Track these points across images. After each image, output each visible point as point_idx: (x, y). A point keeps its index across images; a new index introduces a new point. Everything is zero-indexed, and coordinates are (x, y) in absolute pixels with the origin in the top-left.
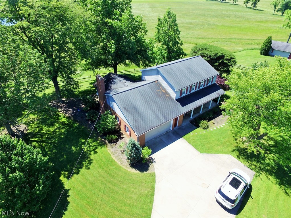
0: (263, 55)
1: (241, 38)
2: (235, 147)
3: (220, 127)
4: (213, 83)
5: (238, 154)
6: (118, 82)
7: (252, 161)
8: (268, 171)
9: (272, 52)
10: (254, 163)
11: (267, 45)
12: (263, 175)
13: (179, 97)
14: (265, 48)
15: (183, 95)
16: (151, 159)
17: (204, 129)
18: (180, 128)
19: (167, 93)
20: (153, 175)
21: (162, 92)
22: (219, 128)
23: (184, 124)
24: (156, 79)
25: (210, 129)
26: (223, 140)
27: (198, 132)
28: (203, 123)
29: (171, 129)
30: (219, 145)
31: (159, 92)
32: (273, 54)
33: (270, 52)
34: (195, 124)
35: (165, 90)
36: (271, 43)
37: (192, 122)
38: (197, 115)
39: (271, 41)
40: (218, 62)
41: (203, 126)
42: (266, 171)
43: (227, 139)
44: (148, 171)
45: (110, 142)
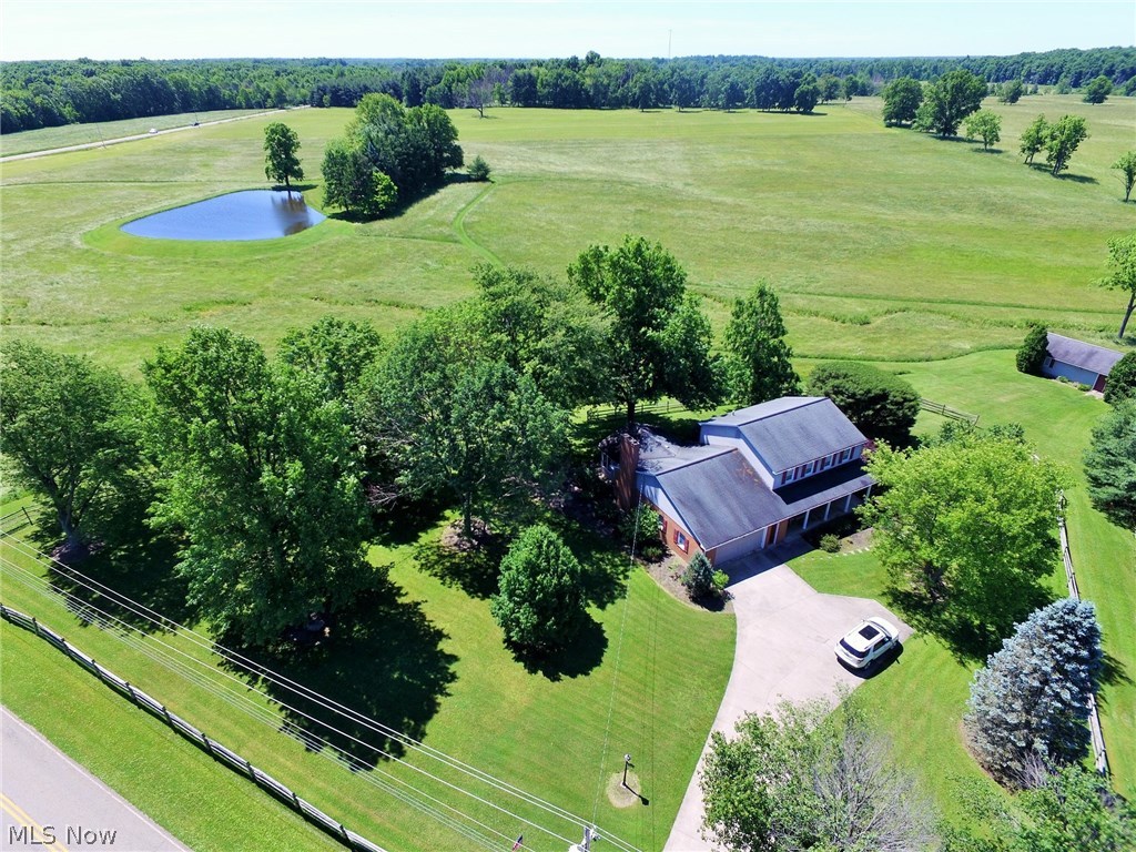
0: (1026, 372)
1: (984, 300)
2: (888, 588)
3: (863, 550)
4: (854, 459)
5: (891, 601)
6: (654, 446)
7: (915, 614)
8: (941, 630)
9: (1051, 366)
10: (918, 617)
11: (1033, 349)
12: (930, 637)
13: (780, 486)
14: (1030, 356)
15: (787, 482)
16: (726, 593)
17: (829, 551)
18: (781, 546)
19: (755, 475)
20: (733, 617)
21: (747, 474)
22: (860, 551)
23: (790, 539)
24: (735, 447)
25: (843, 553)
26: (865, 575)
27: (816, 555)
28: (829, 540)
29: (763, 545)
30: (856, 583)
31: (742, 472)
32: (1052, 371)
33: (1046, 366)
34: (811, 541)
35: (753, 469)
36: (1047, 343)
37: (805, 536)
38: (816, 524)
39: (1044, 338)
40: (873, 410)
41: (829, 545)
42: (937, 632)
43: (874, 574)
44: (724, 612)
45: (649, 560)
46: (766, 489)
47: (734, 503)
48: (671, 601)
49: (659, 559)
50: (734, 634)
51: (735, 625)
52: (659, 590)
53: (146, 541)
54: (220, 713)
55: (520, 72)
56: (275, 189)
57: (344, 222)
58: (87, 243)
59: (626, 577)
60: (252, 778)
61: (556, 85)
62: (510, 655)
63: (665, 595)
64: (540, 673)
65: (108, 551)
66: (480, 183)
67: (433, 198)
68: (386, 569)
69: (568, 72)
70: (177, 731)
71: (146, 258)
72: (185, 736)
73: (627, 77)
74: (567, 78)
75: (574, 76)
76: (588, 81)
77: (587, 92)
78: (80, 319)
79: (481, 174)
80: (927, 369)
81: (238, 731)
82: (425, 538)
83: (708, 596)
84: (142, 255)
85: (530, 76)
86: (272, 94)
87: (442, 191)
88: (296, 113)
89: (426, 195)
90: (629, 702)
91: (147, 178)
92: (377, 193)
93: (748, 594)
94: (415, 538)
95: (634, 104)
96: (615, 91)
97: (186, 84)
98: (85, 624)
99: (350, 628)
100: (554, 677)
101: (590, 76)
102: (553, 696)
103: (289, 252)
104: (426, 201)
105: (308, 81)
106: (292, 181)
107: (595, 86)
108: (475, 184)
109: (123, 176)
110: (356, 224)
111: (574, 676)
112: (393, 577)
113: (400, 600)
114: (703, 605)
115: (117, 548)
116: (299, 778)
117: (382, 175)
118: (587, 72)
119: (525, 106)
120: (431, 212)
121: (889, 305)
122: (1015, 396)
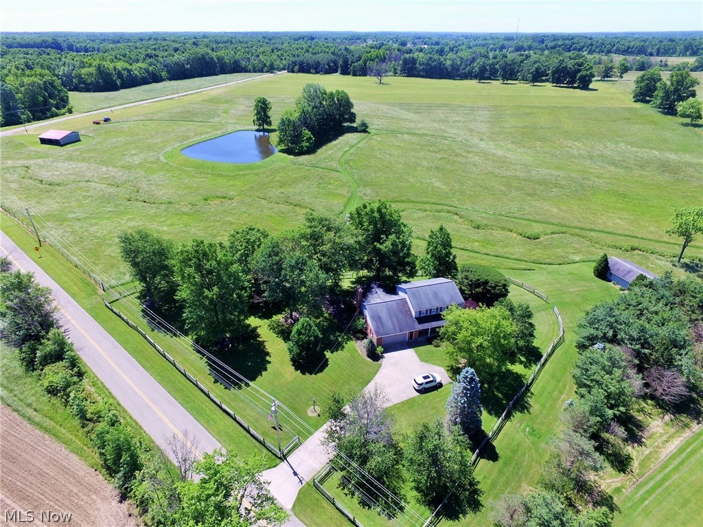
0: (597, 276)
9: (610, 275)
11: (600, 266)
13: (418, 316)
14: (599, 269)
15: (422, 315)
16: (382, 356)
17: (435, 346)
19: (409, 310)
23: (419, 338)
24: (405, 297)
25: (439, 348)
27: (428, 347)
28: (436, 341)
29: (407, 339)
31: (406, 309)
33: (607, 276)
34: (428, 341)
35: (408, 307)
37: (426, 339)
39: (606, 259)
41: (435, 344)
44: (378, 362)
45: (358, 339)
46: (412, 317)
47: (395, 320)
48: (359, 355)
49: (363, 339)
50: (378, 371)
51: (380, 368)
52: (357, 350)
53: (175, 304)
54: (191, 365)
55: (407, 56)
56: (257, 130)
57: (286, 155)
58: (166, 158)
59: (346, 343)
60: (197, 386)
61: (428, 64)
62: (291, 363)
63: (358, 353)
64: (299, 371)
65: (162, 306)
66: (362, 134)
67: (334, 142)
68: (257, 327)
69: (436, 57)
70: (177, 369)
71: (190, 169)
72: (179, 371)
73: (473, 60)
74: (435, 60)
75: (439, 59)
76: (448, 63)
77: (446, 69)
78: (160, 202)
79: (364, 129)
80: (545, 269)
81: (195, 372)
82: (275, 318)
83: (374, 356)
84: (189, 168)
85: (413, 58)
86: (267, 65)
87: (340, 138)
88: (279, 76)
89: (330, 140)
90: (327, 386)
91: (196, 119)
92: (303, 141)
93: (390, 357)
94: (271, 317)
95: (475, 77)
96: (464, 69)
97: (223, 58)
98: (153, 330)
99: (239, 345)
100: (303, 373)
101: (450, 59)
102: (301, 379)
103: (256, 171)
104: (330, 145)
105: (288, 55)
106: (266, 127)
107: (452, 65)
108: (359, 134)
109: (186, 117)
110: (291, 156)
111: (311, 374)
112: (259, 330)
113: (258, 339)
114: (371, 359)
115: (165, 305)
116: (211, 388)
117: (307, 131)
118: (448, 57)
119: (408, 76)
120: (330, 152)
121: (556, 229)
122: (581, 289)
